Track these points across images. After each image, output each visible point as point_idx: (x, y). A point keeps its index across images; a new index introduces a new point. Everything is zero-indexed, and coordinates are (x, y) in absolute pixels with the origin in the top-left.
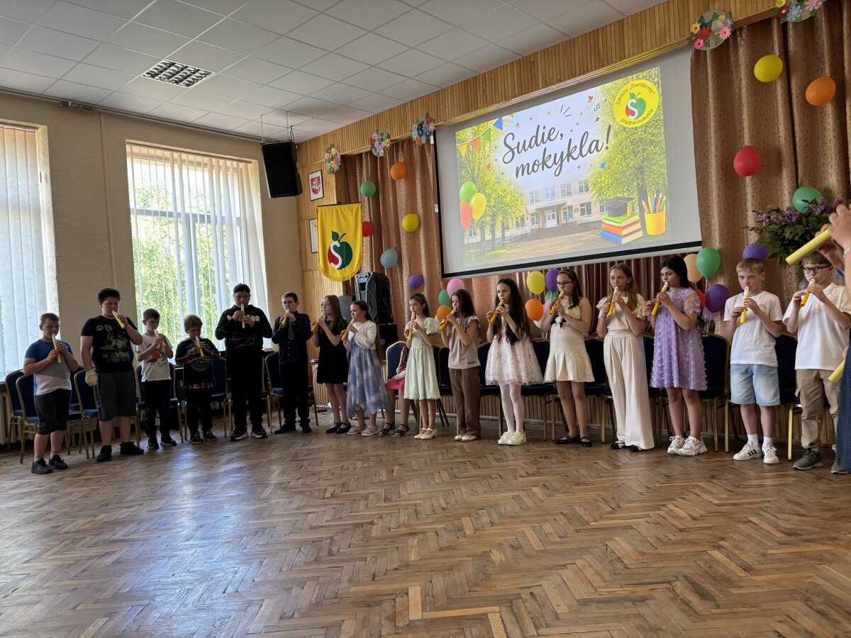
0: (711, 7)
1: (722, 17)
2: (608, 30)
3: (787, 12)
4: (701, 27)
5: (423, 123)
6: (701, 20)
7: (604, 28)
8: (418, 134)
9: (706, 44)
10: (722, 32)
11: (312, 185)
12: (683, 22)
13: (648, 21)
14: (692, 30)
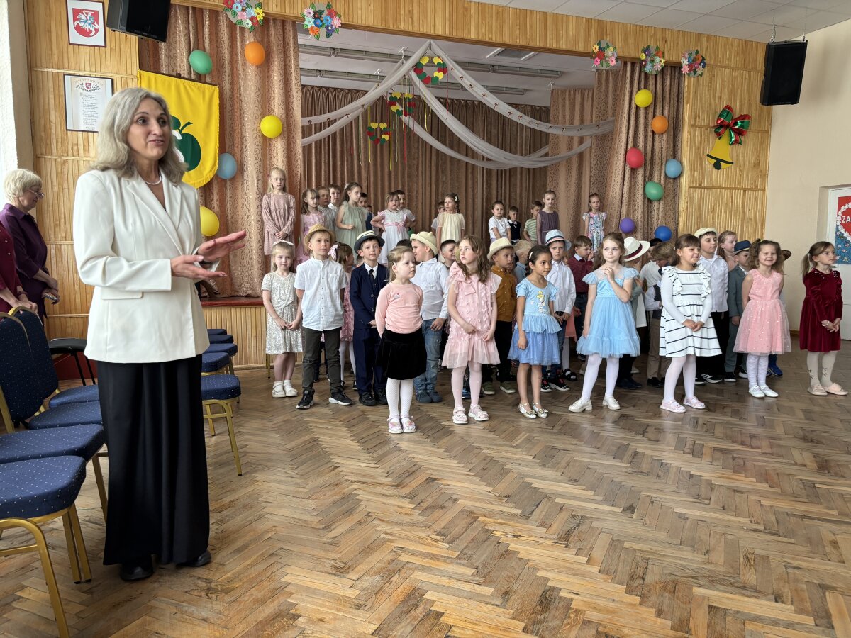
0: (605, 37)
1: (611, 49)
2: (535, 15)
3: (645, 64)
4: (600, 49)
5: (322, 12)
6: (599, 44)
7: (532, 12)
8: (315, 23)
9: (601, 64)
10: (611, 59)
11: (75, 19)
12: (587, 38)
13: (565, 24)
14: (594, 48)
